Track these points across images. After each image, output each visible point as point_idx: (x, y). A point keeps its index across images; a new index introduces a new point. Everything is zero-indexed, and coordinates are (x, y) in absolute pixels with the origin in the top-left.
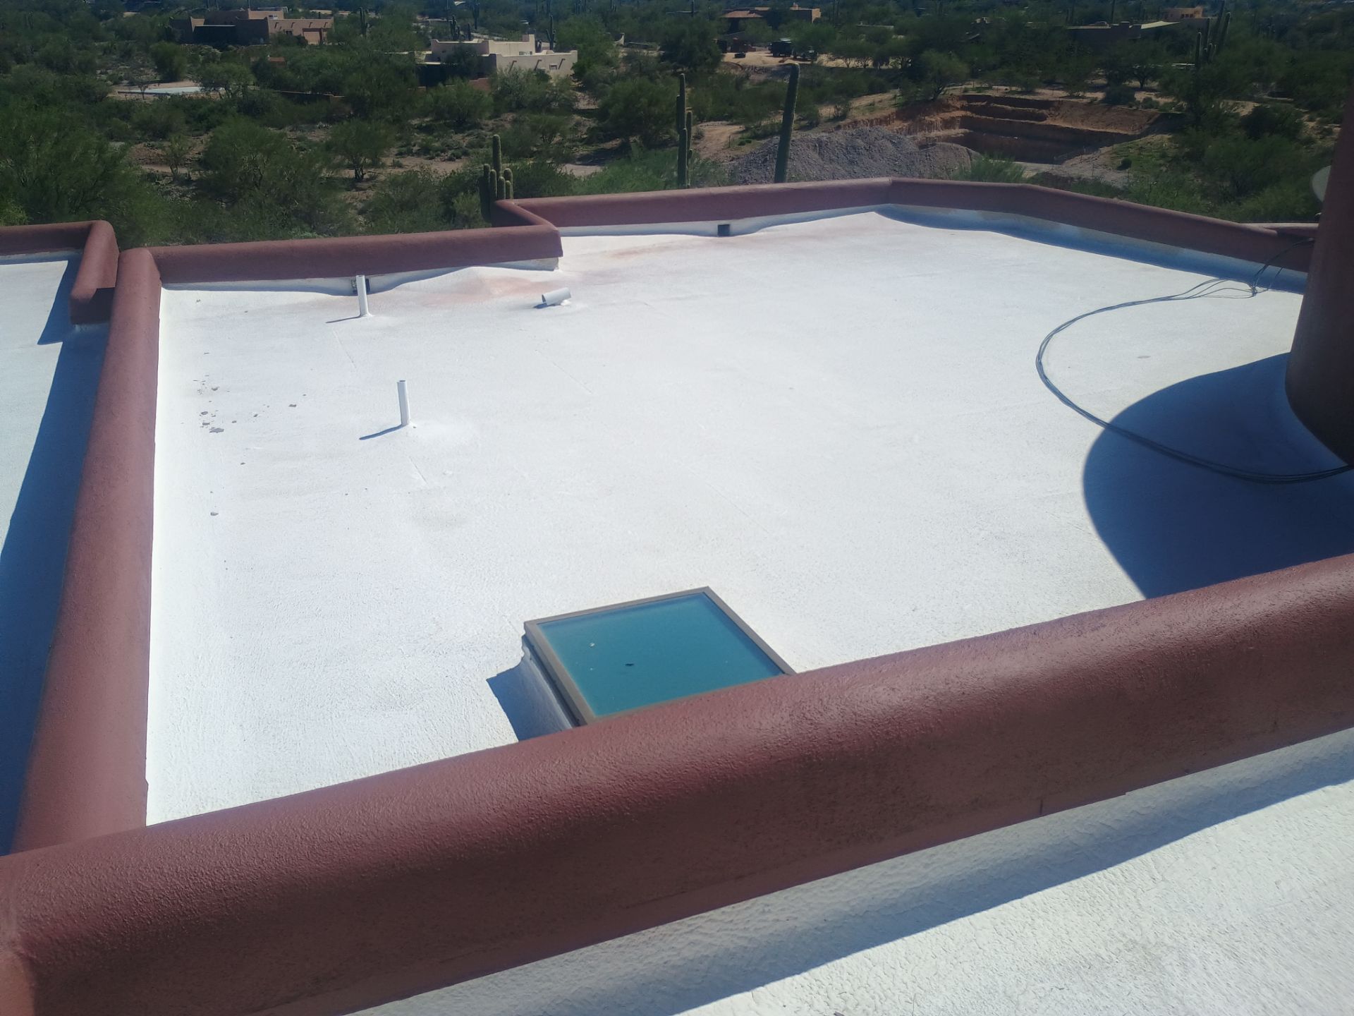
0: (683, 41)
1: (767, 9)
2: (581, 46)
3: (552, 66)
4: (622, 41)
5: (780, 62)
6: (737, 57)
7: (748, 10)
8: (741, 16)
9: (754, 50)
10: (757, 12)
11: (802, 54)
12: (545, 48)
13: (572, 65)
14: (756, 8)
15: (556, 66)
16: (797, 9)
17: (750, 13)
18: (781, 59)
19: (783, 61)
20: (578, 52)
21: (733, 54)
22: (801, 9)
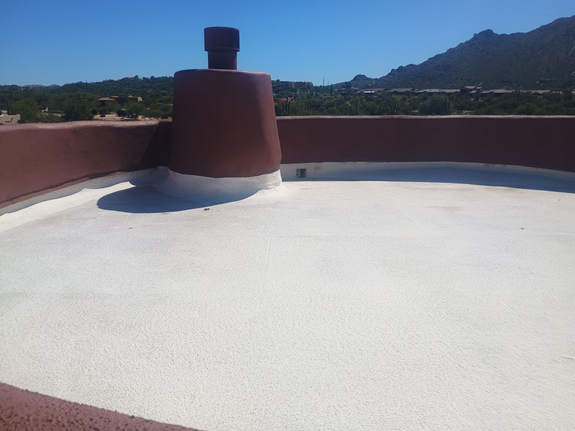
0: (74, 110)
1: (118, 97)
2: (22, 112)
3: (7, 121)
4: (47, 110)
5: (121, 118)
6: (101, 116)
7: (109, 97)
8: (106, 100)
9: (110, 114)
10: (113, 98)
11: (131, 115)
12: (4, 113)
13: (17, 121)
14: (113, 97)
15: (9, 121)
16: (131, 97)
17: (110, 98)
18: (122, 117)
19: (123, 118)
20: (20, 115)
21: (100, 115)
22: (133, 97)
